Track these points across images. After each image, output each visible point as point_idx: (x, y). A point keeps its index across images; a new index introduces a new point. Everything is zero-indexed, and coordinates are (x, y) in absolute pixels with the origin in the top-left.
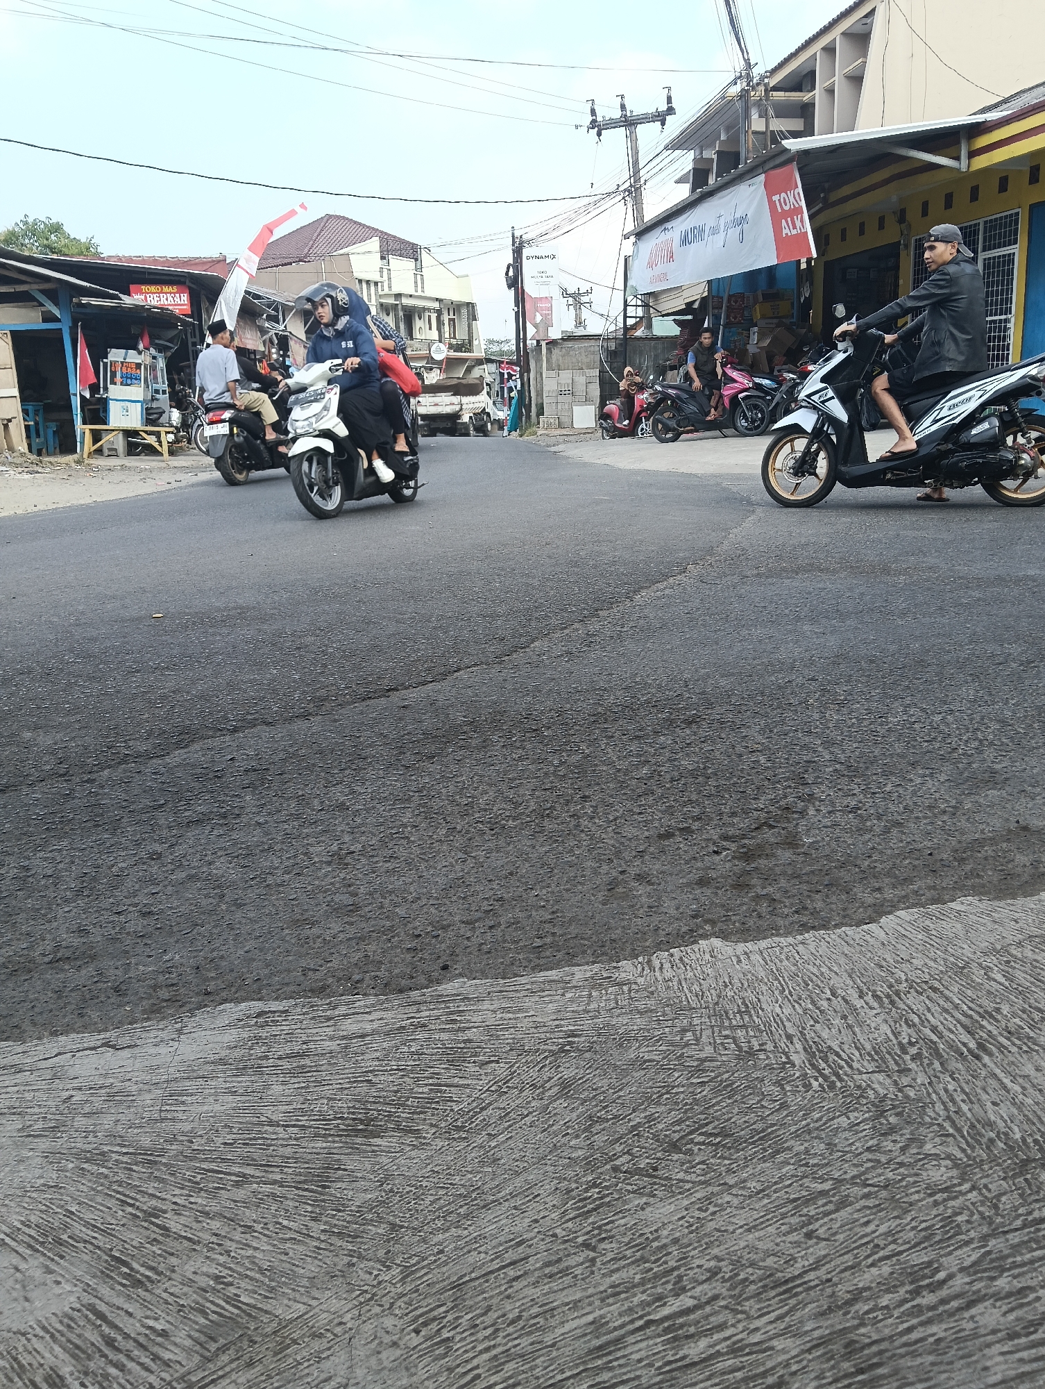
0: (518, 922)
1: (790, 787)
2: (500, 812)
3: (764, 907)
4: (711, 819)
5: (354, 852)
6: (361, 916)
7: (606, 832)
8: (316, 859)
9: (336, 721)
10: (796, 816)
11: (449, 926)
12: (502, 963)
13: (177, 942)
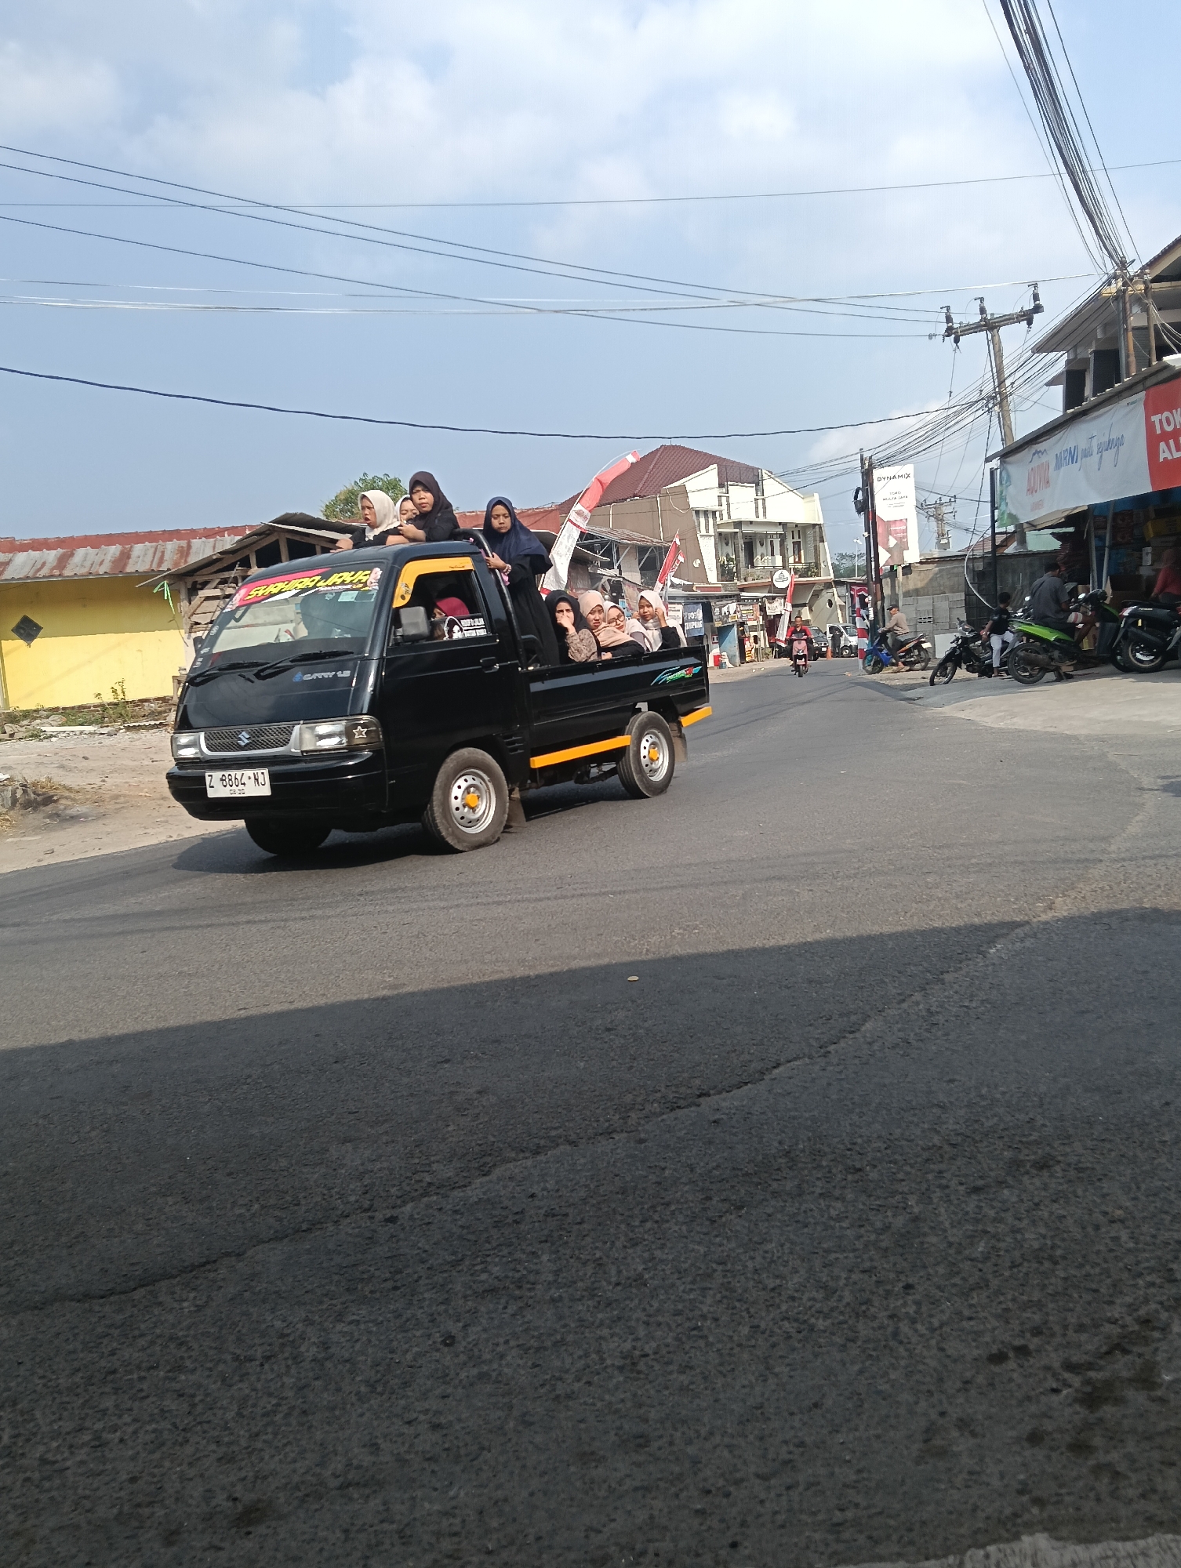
0: (818, 1483)
1: (1153, 1284)
2: (809, 1304)
3: (1103, 1485)
4: (1053, 1335)
5: (646, 1355)
6: (650, 1455)
7: (928, 1347)
8: (609, 1362)
9: (641, 1141)
10: (1157, 1334)
11: (742, 1480)
12: (796, 1545)
13: (463, 1471)
